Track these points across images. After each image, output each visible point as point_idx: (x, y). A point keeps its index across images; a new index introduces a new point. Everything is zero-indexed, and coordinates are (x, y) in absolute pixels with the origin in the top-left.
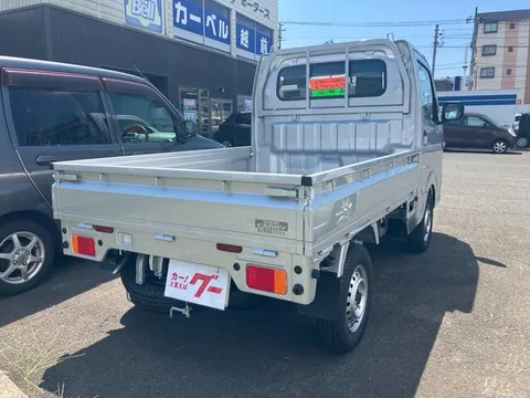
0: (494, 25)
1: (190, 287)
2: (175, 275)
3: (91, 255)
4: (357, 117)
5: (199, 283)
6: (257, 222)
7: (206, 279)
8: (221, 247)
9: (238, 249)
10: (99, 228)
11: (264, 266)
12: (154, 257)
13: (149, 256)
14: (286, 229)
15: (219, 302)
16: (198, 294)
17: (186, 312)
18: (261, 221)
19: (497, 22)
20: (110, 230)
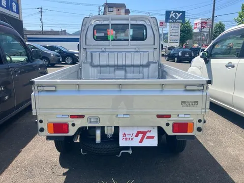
0: (112, 9)
1: (135, 139)
2: (124, 134)
3: (65, 133)
4: (133, 50)
5: (141, 136)
6: (182, 102)
7: (144, 133)
8: (159, 116)
9: (169, 116)
10: (72, 117)
11: (183, 122)
12: (115, 127)
13: (104, 127)
14: (197, 104)
15: (154, 143)
16: (141, 141)
17: (130, 152)
18: (185, 102)
19: (112, 7)
20: (82, 117)
